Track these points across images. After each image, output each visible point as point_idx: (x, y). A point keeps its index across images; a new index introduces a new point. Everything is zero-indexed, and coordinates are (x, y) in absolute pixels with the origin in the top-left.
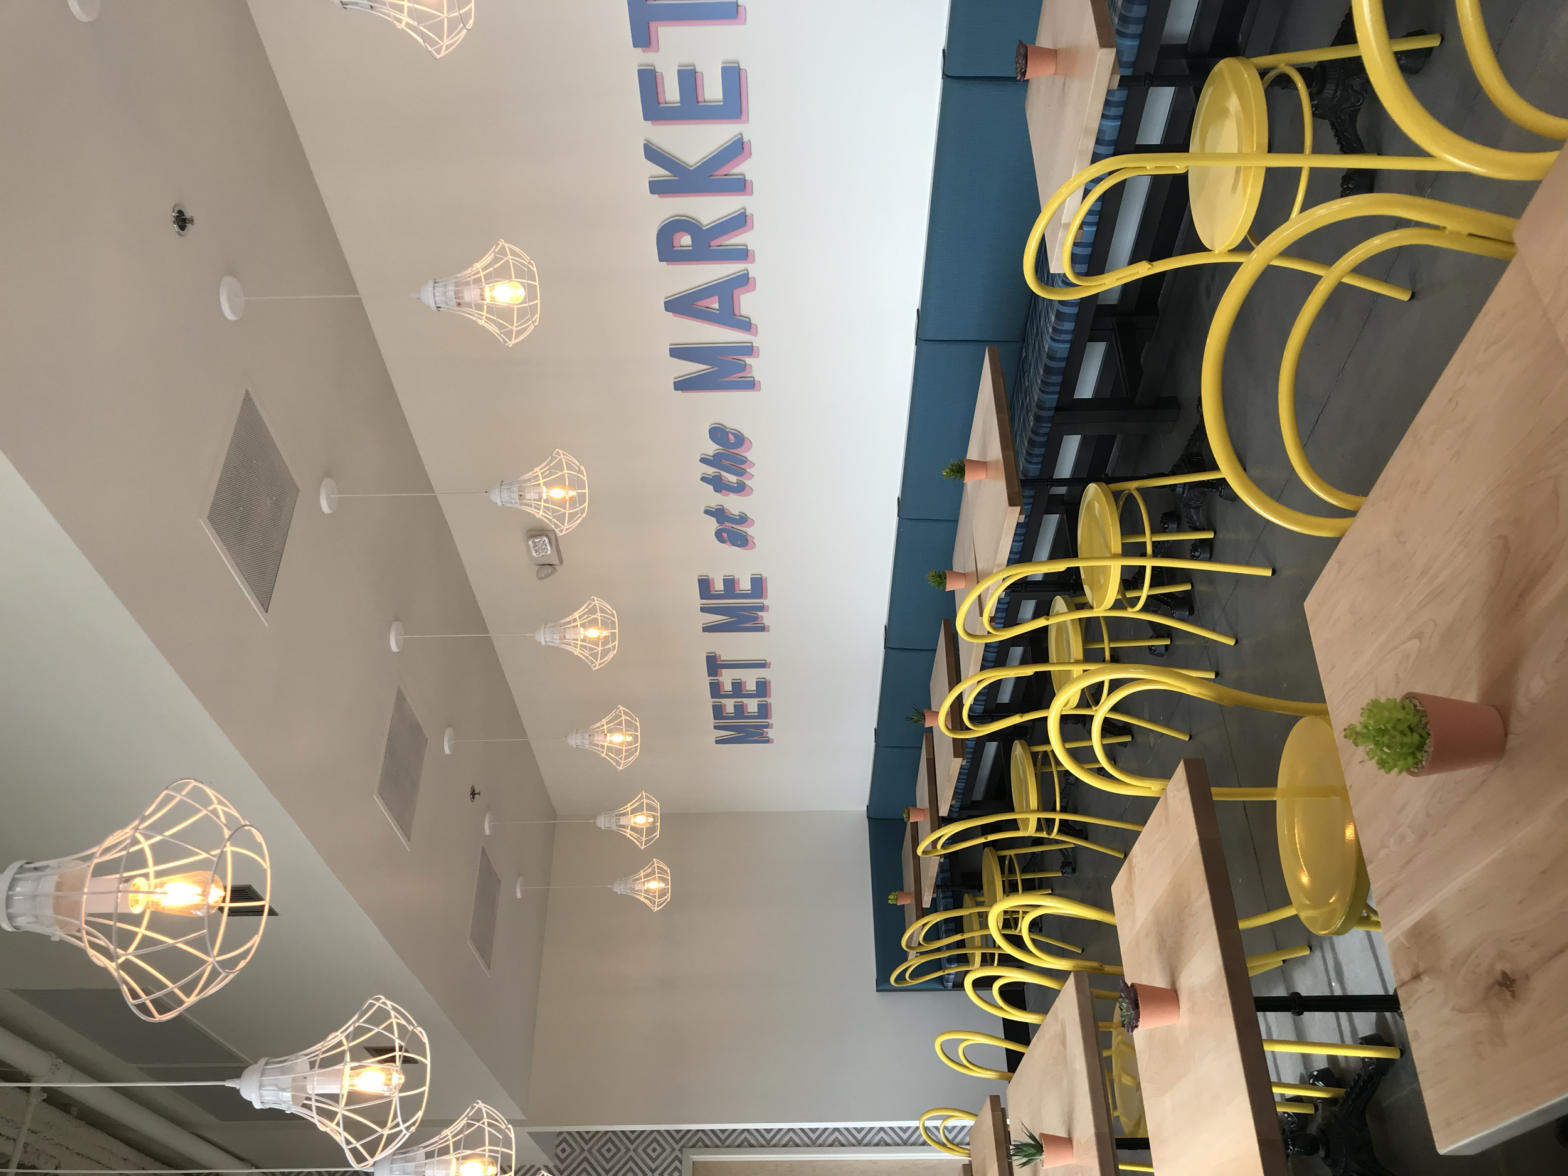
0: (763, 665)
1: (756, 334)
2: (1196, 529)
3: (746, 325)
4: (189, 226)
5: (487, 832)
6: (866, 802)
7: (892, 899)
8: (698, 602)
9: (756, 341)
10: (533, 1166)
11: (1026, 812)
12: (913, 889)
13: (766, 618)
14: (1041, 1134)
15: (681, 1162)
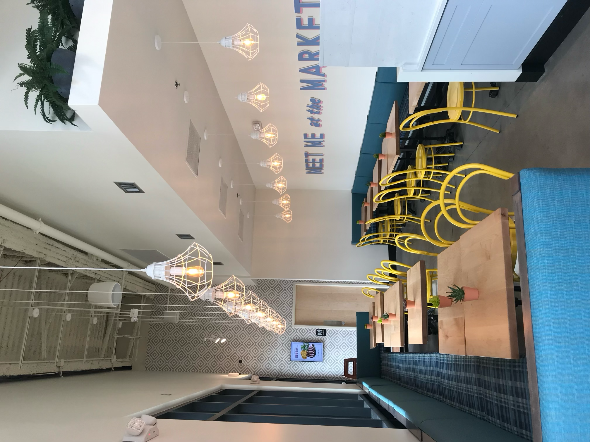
0: (322, 155)
1: (326, 77)
2: (450, 153)
3: (324, 75)
4: (178, 86)
5: (241, 204)
6: (352, 187)
7: (358, 223)
8: (303, 139)
9: (326, 79)
10: (251, 285)
11: (397, 215)
12: (364, 220)
13: (324, 144)
14: (389, 313)
15: (293, 286)
